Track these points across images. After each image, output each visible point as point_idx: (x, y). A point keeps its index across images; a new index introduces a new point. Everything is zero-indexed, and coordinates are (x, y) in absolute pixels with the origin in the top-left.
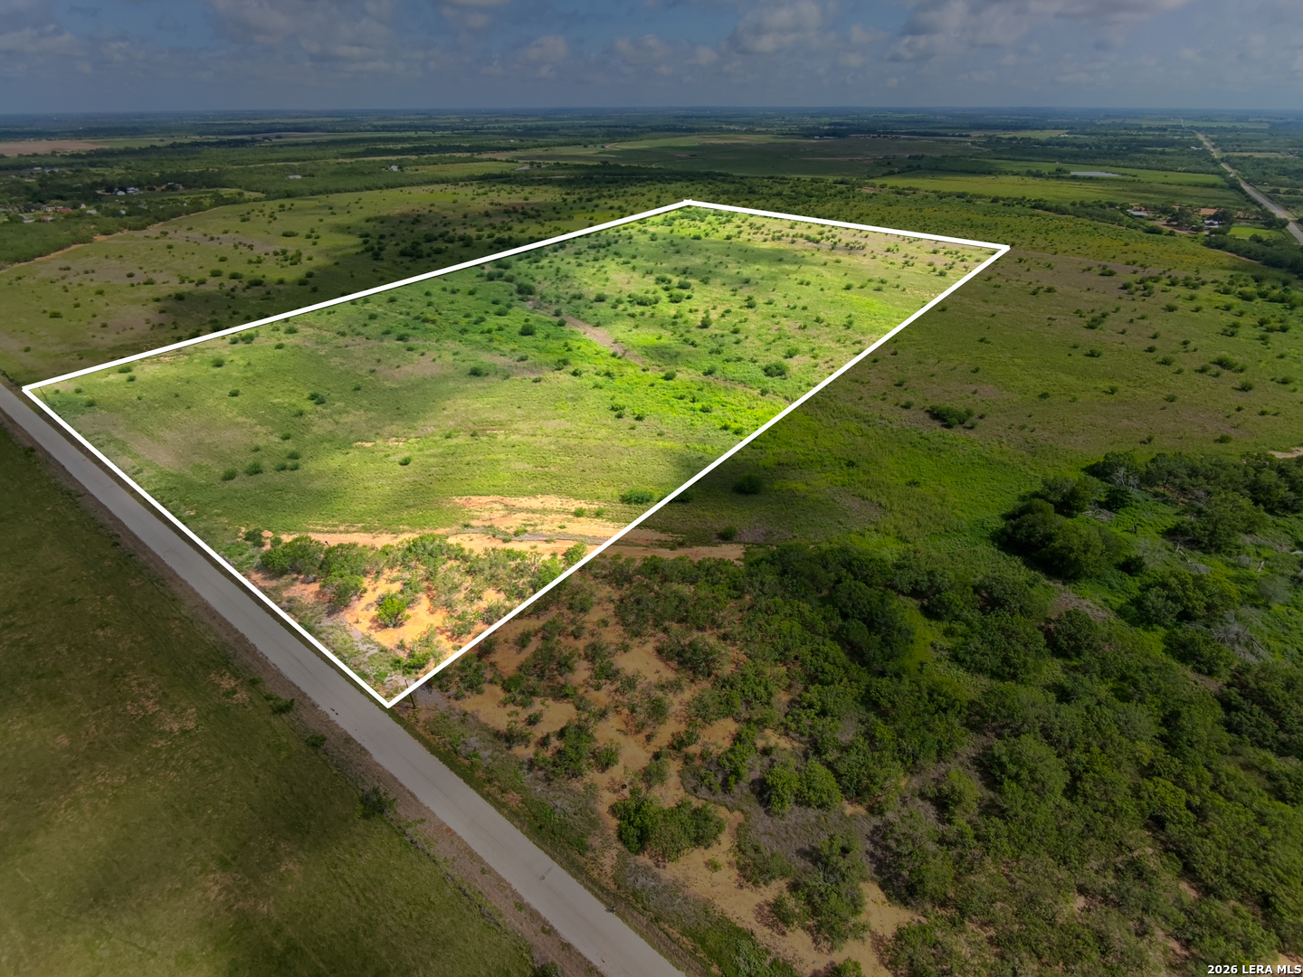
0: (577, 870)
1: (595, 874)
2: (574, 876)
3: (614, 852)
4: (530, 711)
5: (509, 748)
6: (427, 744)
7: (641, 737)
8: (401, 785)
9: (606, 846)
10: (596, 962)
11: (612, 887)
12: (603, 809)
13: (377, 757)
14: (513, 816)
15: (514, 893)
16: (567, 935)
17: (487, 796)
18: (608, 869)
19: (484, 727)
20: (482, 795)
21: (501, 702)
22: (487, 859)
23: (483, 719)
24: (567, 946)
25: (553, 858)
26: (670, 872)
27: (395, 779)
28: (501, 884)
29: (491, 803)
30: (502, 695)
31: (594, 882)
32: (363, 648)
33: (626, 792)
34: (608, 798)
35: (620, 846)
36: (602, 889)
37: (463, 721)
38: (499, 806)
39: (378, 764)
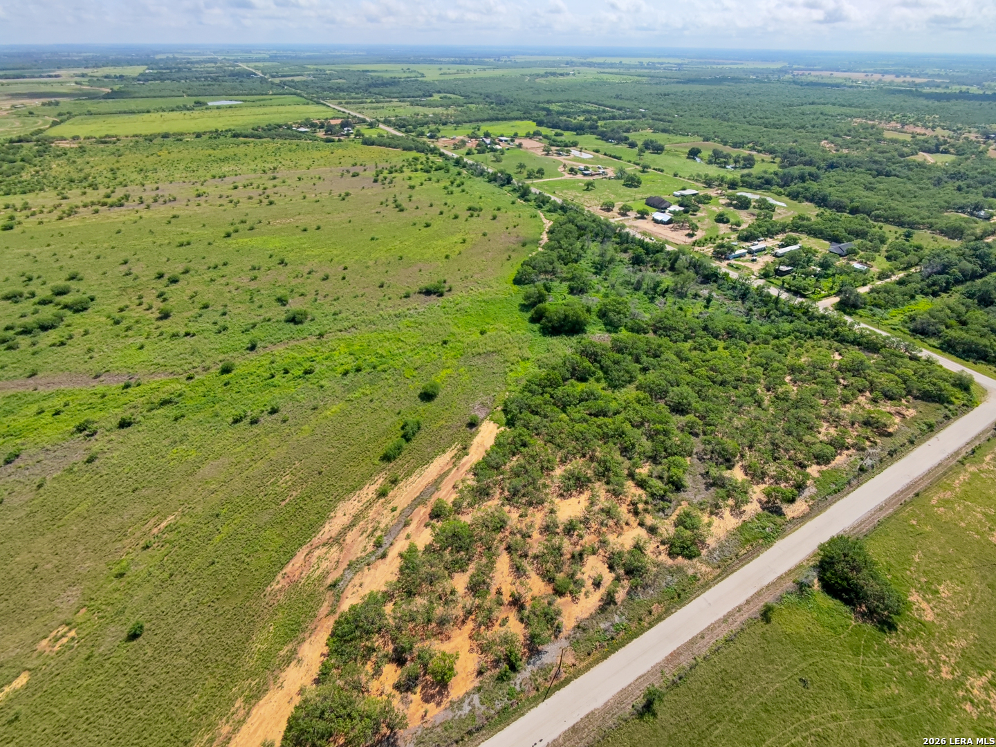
0: (706, 586)
1: (711, 577)
2: (710, 587)
3: (698, 564)
4: (589, 583)
5: (615, 604)
6: (597, 661)
7: (625, 527)
8: (629, 686)
9: (694, 567)
10: (756, 591)
11: (719, 571)
12: (670, 562)
13: (599, 703)
14: (668, 612)
15: (716, 622)
16: (742, 600)
17: (651, 625)
18: (708, 570)
19: (592, 617)
20: (649, 628)
21: (573, 601)
22: (695, 634)
23: (586, 615)
24: (748, 602)
25: (699, 596)
26: (711, 542)
27: (623, 690)
28: (711, 629)
29: (657, 623)
30: (568, 598)
31: (715, 579)
32: (466, 709)
33: (662, 548)
34: (664, 558)
35: (695, 560)
36: (719, 576)
37: (584, 630)
38: (660, 619)
39: (606, 704)
